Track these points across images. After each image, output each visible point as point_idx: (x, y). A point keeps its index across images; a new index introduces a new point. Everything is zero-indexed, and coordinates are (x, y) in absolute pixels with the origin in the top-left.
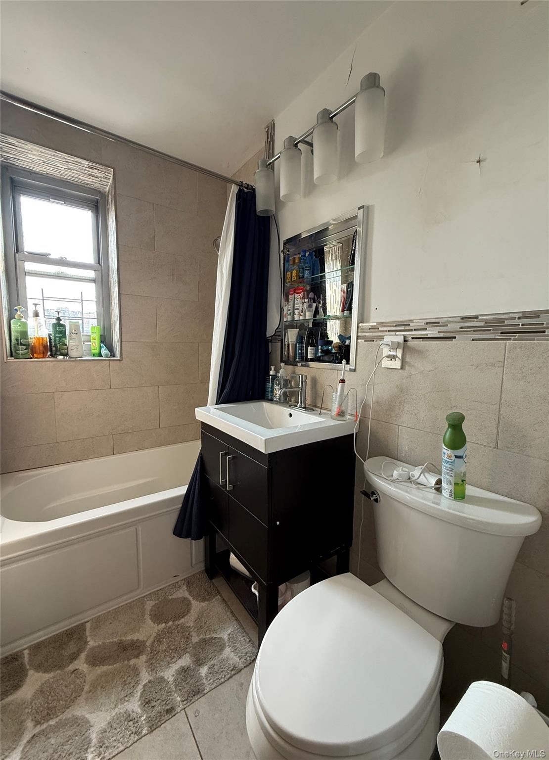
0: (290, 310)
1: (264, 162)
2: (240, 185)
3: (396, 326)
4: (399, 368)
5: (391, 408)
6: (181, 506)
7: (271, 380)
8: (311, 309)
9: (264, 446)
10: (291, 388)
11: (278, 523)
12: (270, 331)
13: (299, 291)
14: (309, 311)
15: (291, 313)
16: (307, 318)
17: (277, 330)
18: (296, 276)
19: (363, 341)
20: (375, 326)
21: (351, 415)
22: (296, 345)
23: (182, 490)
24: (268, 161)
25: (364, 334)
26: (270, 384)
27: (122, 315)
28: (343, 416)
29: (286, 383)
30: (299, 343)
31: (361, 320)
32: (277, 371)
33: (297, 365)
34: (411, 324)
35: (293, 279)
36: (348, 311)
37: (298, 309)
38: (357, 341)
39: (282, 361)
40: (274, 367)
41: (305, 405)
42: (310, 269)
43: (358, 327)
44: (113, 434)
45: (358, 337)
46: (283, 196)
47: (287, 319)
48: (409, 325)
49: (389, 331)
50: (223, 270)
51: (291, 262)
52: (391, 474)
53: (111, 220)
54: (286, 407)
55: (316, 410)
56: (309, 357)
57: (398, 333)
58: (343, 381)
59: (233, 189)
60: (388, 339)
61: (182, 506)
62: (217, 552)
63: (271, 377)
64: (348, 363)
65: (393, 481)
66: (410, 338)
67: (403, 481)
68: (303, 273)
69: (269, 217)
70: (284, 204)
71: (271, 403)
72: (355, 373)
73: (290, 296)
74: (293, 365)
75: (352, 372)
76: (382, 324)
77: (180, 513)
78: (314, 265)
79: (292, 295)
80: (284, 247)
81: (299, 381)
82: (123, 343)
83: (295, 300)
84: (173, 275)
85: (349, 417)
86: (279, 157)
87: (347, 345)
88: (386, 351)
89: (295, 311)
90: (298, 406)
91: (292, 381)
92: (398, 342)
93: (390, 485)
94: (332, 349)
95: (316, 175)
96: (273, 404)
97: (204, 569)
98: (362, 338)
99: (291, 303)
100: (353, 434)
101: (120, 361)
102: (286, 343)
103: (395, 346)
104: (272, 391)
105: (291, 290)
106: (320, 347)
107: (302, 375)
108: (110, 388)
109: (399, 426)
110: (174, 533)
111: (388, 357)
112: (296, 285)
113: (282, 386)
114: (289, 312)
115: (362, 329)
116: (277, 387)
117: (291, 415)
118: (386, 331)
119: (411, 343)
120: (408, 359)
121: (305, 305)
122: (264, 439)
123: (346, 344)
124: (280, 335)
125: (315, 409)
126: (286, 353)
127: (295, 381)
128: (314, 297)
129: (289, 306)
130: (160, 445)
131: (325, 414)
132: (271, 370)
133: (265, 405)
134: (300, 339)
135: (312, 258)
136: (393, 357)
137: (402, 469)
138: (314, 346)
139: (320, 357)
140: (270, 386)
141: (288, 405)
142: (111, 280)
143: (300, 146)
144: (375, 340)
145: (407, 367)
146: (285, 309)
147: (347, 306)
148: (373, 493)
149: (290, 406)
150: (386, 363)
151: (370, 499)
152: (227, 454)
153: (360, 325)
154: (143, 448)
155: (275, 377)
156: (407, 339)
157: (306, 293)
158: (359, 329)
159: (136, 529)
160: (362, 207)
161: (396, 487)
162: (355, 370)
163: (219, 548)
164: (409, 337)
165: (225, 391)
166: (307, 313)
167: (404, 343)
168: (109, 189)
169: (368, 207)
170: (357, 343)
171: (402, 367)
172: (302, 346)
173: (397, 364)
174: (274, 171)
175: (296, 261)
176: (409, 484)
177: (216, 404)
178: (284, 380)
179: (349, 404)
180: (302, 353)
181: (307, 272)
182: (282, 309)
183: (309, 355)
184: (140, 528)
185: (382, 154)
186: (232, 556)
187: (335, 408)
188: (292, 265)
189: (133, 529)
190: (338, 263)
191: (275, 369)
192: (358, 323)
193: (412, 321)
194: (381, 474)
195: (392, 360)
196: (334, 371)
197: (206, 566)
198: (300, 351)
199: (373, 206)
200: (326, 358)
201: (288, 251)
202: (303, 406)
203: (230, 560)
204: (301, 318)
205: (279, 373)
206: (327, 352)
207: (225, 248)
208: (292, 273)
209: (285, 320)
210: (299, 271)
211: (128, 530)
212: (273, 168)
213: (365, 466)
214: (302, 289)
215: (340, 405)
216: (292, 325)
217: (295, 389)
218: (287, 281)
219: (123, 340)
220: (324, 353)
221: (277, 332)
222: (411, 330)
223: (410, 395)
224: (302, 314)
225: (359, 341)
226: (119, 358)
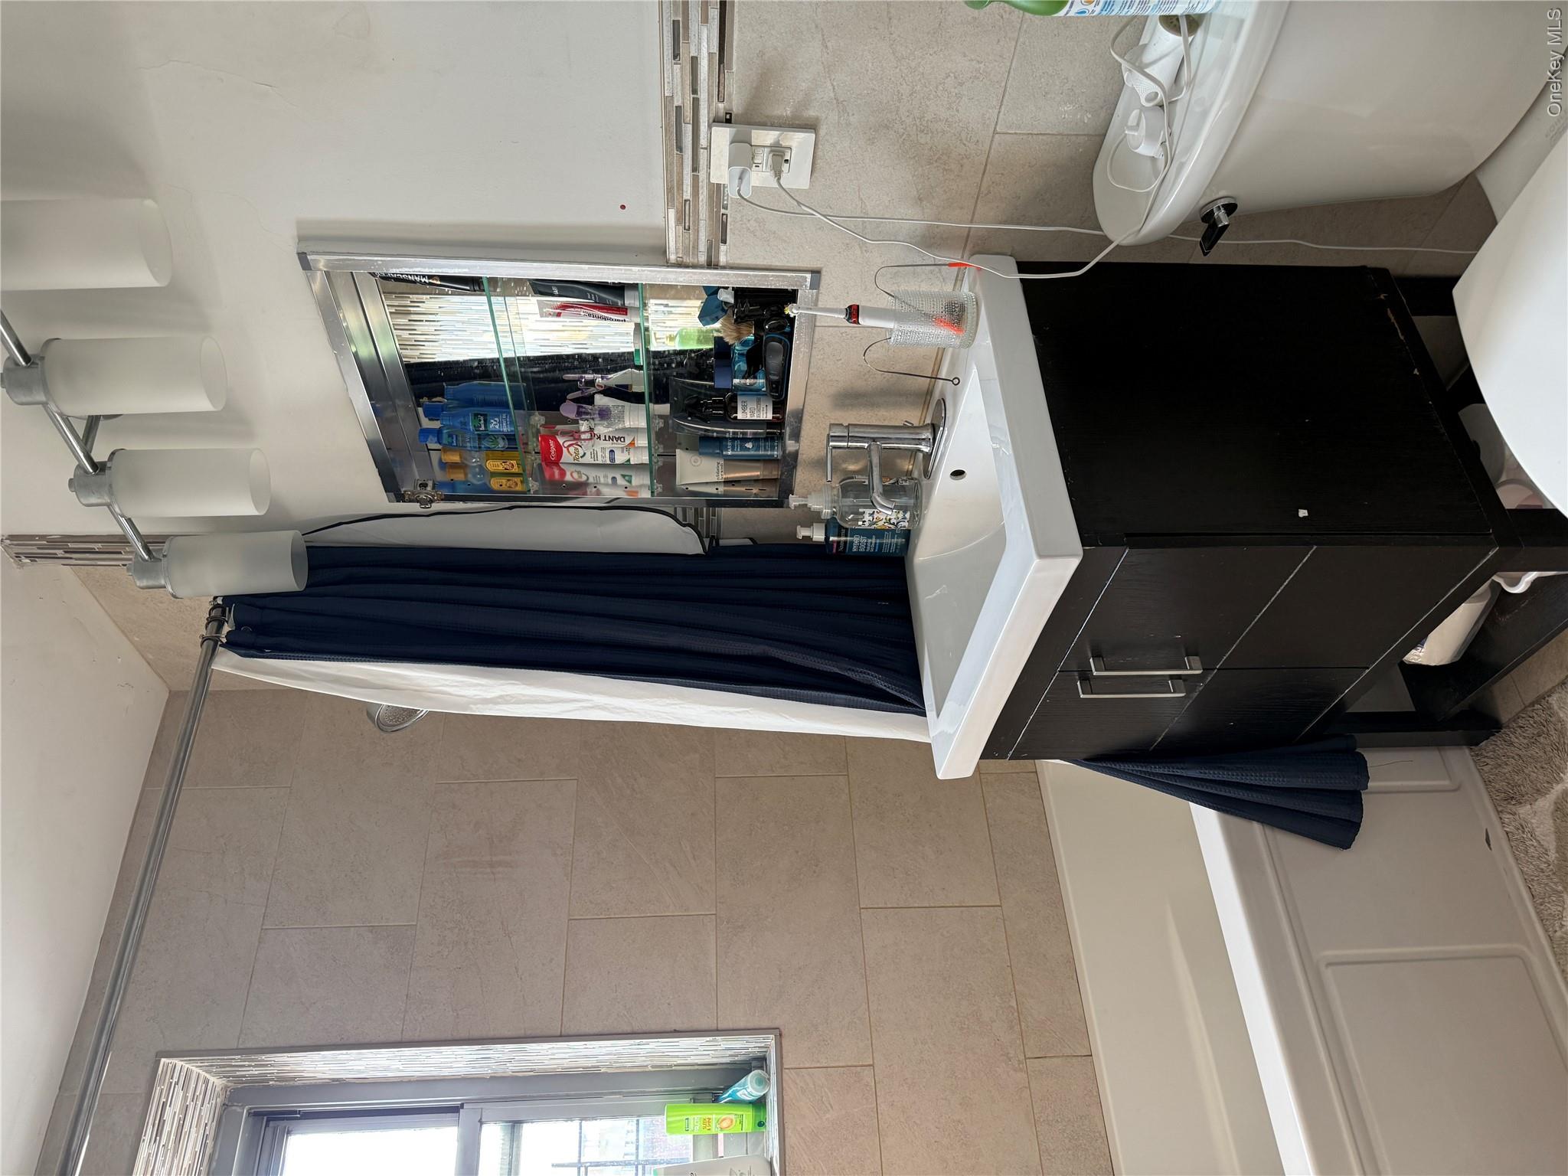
0: (614, 478)
1: (142, 569)
2: (212, 644)
3: (680, 148)
4: (814, 135)
5: (939, 158)
6: (1256, 827)
7: (843, 539)
8: (615, 412)
9: (1059, 561)
10: (868, 471)
11: (1303, 513)
12: (686, 542)
13: (553, 450)
14: (621, 418)
15: (624, 476)
16: (643, 424)
17: (680, 517)
18: (505, 460)
19: (723, 247)
20: (677, 212)
21: (958, 280)
22: (728, 459)
23: (1207, 821)
24: (137, 555)
25: (703, 247)
26: (856, 539)
27: (628, 1029)
28: (963, 308)
29: (854, 488)
30: (724, 448)
31: (658, 254)
32: (811, 518)
33: (795, 455)
34: (677, 102)
35: (516, 470)
36: (627, 294)
37: (612, 451)
38: (724, 268)
39: (780, 503)
40: (799, 527)
41: (924, 427)
42: (485, 416)
43: (680, 265)
44: (1022, 1057)
45: (711, 264)
46: (257, 509)
47: (641, 486)
48: (678, 108)
49: (695, 169)
50: (489, 696)
51: (459, 476)
52: (1149, 164)
53: (321, 1067)
54: (931, 488)
55: (942, 393)
56: (770, 416)
57: (703, 142)
58: (853, 313)
59: (227, 666)
60: (720, 169)
61: (1258, 821)
62: (1414, 710)
63: (831, 539)
64: (791, 296)
65: (1169, 159)
66: (721, 105)
67: (1170, 126)
68: (494, 436)
69: (312, 550)
70: (275, 505)
71: (918, 536)
72: (824, 273)
73: (568, 478)
74: (795, 467)
75: (823, 283)
76: (673, 189)
77: (1278, 827)
78: (470, 403)
79: (563, 473)
80: (410, 501)
81: (848, 448)
82: (720, 1026)
83: (582, 461)
84: (492, 865)
85: (965, 289)
86: (129, 521)
87: (736, 297)
88: (760, 177)
89: (617, 462)
90: (926, 449)
91: (845, 471)
92: (732, 143)
93: (1182, 166)
94: (744, 343)
95: (201, 404)
96: (919, 530)
97: (1466, 751)
98: (712, 249)
99: (592, 475)
100: (1022, 280)
101: (781, 1035)
102: (722, 489)
103: (743, 154)
104: (879, 533)
105: (547, 475)
106: (736, 381)
107: (830, 438)
108: (872, 1065)
109: (995, 132)
110: (1345, 844)
111: (778, 174)
112: (534, 460)
113: (867, 501)
114: (620, 481)
115: (686, 251)
116: (867, 518)
117: (958, 474)
118: (695, 180)
119: (736, 103)
120: (785, 111)
121: (601, 429)
122: (1036, 561)
123: (732, 301)
124: (696, 510)
125: (937, 396)
126: (755, 491)
127: (845, 461)
128: (574, 400)
129: (602, 480)
130: (1057, 903)
131: (953, 364)
132: (809, 538)
133: (924, 555)
134: (707, 444)
135: (443, 408)
136: (779, 154)
137: (1132, 128)
138: (734, 399)
139: (769, 382)
140: (863, 540)
141: (925, 482)
142: (511, 1068)
143: (100, 454)
144: (723, 211)
145: (812, 113)
146: (609, 493)
147: (610, 298)
148: (1208, 217)
149: (927, 474)
150: (797, 176)
151: (1226, 227)
152: (1085, 676)
153: (673, 258)
154: (1070, 962)
155: (833, 525)
156: (722, 113)
157: (559, 427)
158: (687, 260)
159: (1329, 964)
160: (302, 257)
161: (1189, 149)
162: (816, 273)
163: (1399, 699)
164: (717, 109)
165: (880, 684)
166: (627, 425)
167: (735, 123)
168: (216, 1074)
169: (302, 239)
170: (732, 268)
171: (810, 126)
172: (734, 439)
173: (799, 142)
174: (167, 536)
175: (455, 458)
176: (1179, 109)
177: (924, 714)
178: (845, 495)
179: (924, 287)
180: (755, 439)
181: (494, 425)
182: (613, 506)
183: (763, 417)
184: (1330, 953)
185: (149, 203)
186: (1417, 656)
187: (940, 335)
188: (466, 475)
189: (1328, 974)
190: (423, 308)
191: (808, 525)
192: (668, 264)
193: (668, 100)
194: (1148, 194)
195: (787, 157)
196: (817, 336)
197: (1455, 744)
198: (749, 445)
199: (300, 224)
200: (774, 362)
201: (424, 485)
202: (927, 435)
203: (1433, 664)
204: (643, 442)
205: (819, 513)
206: (755, 359)
207: (418, 693)
208: (494, 474)
209: (646, 494)
210: (488, 449)
211: (1334, 991)
212: (161, 539)
213: (1125, 243)
214: (545, 439)
215: (929, 318)
216: (663, 472)
217: (876, 460)
218: (519, 488)
219: (714, 1027)
220: (757, 370)
221: (685, 519)
222: (696, 103)
223: (899, 101)
224: (628, 441)
225: (723, 260)
226: (770, 1040)
